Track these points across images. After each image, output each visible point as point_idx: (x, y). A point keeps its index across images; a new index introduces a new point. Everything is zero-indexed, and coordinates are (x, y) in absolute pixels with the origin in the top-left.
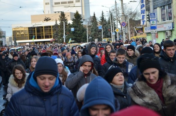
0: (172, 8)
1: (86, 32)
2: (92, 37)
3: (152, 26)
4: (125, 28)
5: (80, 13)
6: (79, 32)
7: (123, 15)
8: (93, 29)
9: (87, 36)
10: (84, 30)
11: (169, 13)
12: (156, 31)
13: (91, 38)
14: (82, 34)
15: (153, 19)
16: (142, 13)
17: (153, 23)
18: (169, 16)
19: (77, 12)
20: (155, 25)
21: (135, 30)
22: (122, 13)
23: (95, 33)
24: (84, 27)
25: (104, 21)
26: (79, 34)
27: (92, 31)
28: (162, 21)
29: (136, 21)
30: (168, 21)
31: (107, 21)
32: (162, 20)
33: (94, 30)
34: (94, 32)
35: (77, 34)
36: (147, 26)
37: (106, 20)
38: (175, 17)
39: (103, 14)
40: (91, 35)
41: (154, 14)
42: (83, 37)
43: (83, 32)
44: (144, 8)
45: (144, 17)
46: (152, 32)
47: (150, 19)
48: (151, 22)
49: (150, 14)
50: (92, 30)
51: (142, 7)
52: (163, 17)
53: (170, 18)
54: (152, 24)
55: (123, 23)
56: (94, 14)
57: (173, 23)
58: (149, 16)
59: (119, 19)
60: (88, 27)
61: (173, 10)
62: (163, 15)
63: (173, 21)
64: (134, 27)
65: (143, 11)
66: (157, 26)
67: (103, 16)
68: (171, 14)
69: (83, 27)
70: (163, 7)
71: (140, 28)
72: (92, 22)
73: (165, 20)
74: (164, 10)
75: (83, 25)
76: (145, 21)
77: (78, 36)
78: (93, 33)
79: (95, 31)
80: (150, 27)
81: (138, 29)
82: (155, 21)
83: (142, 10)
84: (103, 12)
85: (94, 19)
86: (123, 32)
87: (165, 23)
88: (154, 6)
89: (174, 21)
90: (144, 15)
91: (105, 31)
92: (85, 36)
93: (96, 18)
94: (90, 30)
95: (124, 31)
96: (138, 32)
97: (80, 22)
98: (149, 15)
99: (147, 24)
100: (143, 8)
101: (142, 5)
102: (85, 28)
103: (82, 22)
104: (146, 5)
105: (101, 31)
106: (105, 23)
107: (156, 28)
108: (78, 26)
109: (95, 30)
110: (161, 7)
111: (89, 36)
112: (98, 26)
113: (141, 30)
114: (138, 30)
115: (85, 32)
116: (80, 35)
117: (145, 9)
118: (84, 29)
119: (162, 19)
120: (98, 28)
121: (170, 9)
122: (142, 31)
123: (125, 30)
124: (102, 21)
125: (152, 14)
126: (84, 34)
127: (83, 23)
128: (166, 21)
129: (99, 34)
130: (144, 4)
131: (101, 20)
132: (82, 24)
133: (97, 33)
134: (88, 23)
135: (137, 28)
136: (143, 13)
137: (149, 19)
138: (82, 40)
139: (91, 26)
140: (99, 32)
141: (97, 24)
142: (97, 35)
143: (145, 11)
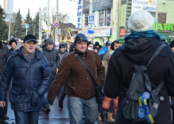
0: (111, 13)
1: (8, 29)
3: (90, 30)
4: (57, 30)
7: (57, 14)
8: (16, 27)
9: (8, 35)
11: (108, 18)
12: (93, 36)
13: (13, 37)
14: (3, 31)
15: (91, 22)
16: (78, 15)
17: (91, 27)
18: (107, 21)
20: (93, 29)
21: (69, 33)
22: (56, 13)
23: (18, 32)
24: (6, 24)
27: (15, 30)
28: (99, 26)
29: (65, 24)
30: (106, 26)
31: (32, 20)
32: (100, 25)
33: (17, 28)
34: (17, 31)
38: (114, 23)
39: (29, 12)
40: (13, 34)
41: (93, 17)
42: (4, 35)
45: (80, 20)
46: (89, 37)
47: (89, 22)
48: (89, 25)
49: (89, 17)
50: (15, 28)
51: (79, 8)
52: (100, 22)
53: (108, 24)
54: (90, 28)
55: (57, 23)
56: (19, 11)
57: (111, 30)
58: (87, 19)
60: (11, 24)
61: (112, 15)
62: (100, 20)
63: (111, 28)
65: (79, 13)
66: (95, 31)
67: (29, 14)
68: (110, 20)
70: (101, 11)
71: (74, 31)
72: (16, 18)
73: (102, 26)
74: (102, 15)
76: (80, 24)
80: (87, 31)
81: (72, 32)
82: (93, 25)
83: (78, 12)
84: (29, 9)
85: (18, 16)
87: (103, 29)
88: (93, 9)
89: (113, 28)
90: (80, 18)
91: (30, 31)
92: (6, 35)
93: (20, 15)
94: (13, 28)
96: (71, 35)
97: (2, 17)
98: (88, 17)
99: (82, 28)
100: (80, 10)
101: (79, 7)
102: (8, 25)
103: (4, 18)
104: (83, 7)
105: (25, 30)
107: (94, 33)
109: (19, 28)
111: (11, 34)
112: (22, 25)
113: (75, 33)
115: (6, 30)
117: (82, 11)
118: (6, 26)
120: (22, 26)
121: (110, 15)
124: (28, 19)
125: (91, 17)
126: (5, 31)
128: (104, 27)
129: (22, 33)
130: (82, 5)
131: (27, 18)
132: (4, 20)
133: (21, 32)
134: (10, 19)
135: (71, 30)
136: (79, 15)
137: (87, 22)
139: (14, 23)
140: (23, 31)
141: (22, 22)
142: (20, 35)
143: (82, 13)
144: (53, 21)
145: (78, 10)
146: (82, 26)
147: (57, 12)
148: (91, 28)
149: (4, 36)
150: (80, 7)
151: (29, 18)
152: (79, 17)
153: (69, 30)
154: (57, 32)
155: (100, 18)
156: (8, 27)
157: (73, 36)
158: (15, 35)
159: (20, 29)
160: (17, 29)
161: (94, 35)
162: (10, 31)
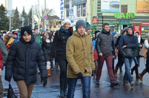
0: (86, 7)
2: (13, 27)
4: (46, 21)
5: (4, 6)
6: (3, 22)
7: (45, 9)
8: (15, 20)
9: (9, 26)
10: (7, 20)
11: (83, 11)
13: (13, 28)
14: (5, 24)
15: (71, 14)
16: (61, 10)
18: (83, 13)
19: (2, 5)
20: (73, 19)
21: (55, 23)
23: (17, 24)
25: (25, 14)
26: (3, 23)
27: (14, 22)
28: (77, 17)
30: (82, 17)
31: (27, 14)
33: (15, 21)
34: (16, 23)
35: (1, 23)
38: (88, 14)
39: (24, 9)
40: (13, 26)
41: (72, 10)
42: (6, 26)
43: (6, 22)
44: (63, 6)
45: (62, 13)
47: (69, 14)
48: (70, 16)
49: (69, 10)
50: (14, 21)
52: (78, 14)
53: (84, 15)
55: (45, 16)
56: (17, 8)
58: (68, 12)
60: (11, 18)
62: (78, 12)
63: (86, 18)
65: (62, 8)
68: (85, 12)
69: (6, 18)
70: (78, 6)
71: (59, 22)
72: (15, 14)
73: (80, 17)
74: (79, 8)
75: (6, 16)
76: (63, 16)
77: (2, 26)
79: (17, 22)
81: (57, 22)
82: (73, 16)
83: (61, 7)
84: (24, 7)
85: (16, 12)
88: (72, 4)
89: (87, 18)
90: (63, 11)
91: (25, 22)
92: (8, 26)
93: (18, 11)
94: (13, 21)
96: (57, 24)
97: (4, 13)
100: (62, 5)
101: (61, 3)
102: (8, 19)
103: (6, 14)
105: (22, 22)
106: (26, 16)
107: (73, 22)
108: (3, 17)
109: (17, 21)
111: (11, 26)
112: (19, 18)
113: (59, 23)
115: (8, 22)
116: (3, 25)
117: (64, 6)
120: (19, 19)
121: (85, 8)
122: (60, 24)
124: (23, 14)
126: (7, 24)
129: (20, 25)
130: (63, 2)
131: (22, 13)
132: (5, 15)
133: (19, 24)
134: (10, 14)
135: (56, 21)
136: (62, 9)
137: (68, 14)
138: (5, 28)
139: (13, 17)
140: (20, 23)
141: (19, 16)
142: (18, 26)
143: (64, 8)
144: (43, 15)
145: (61, 5)
146: (64, 17)
147: (45, 8)
148: (71, 18)
149: (6, 27)
150: (62, 3)
151: (24, 13)
152: (62, 10)
153: (55, 21)
154: (46, 23)
155: (78, 11)
156: (9, 20)
157: (58, 25)
158: (15, 26)
159: (18, 21)
160: (16, 22)
161: (73, 24)
162: (11, 23)
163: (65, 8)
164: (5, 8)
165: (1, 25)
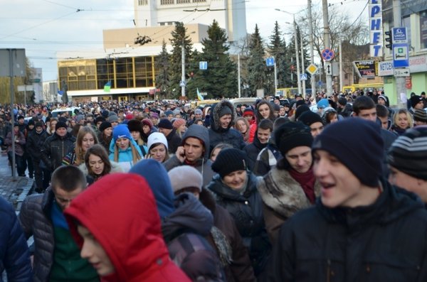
1: (236, 71)
2: (249, 83)
3: (398, 59)
4: (330, 65)
5: (222, 26)
6: (219, 73)
7: (326, 31)
8: (253, 65)
9: (237, 83)
10: (231, 67)
12: (407, 73)
13: (248, 86)
14: (226, 76)
15: (400, 42)
16: (373, 29)
17: (399, 52)
19: (215, 24)
20: (405, 56)
21: (357, 68)
22: (325, 28)
23: (258, 76)
24: (232, 60)
25: (281, 46)
26: (220, 76)
27: (250, 71)
28: (421, 48)
29: (359, 47)
31: (287, 46)
32: (423, 44)
33: (254, 67)
34: (257, 73)
35: (215, 76)
36: (386, 59)
37: (285, 45)
39: (277, 30)
40: (247, 81)
41: (403, 30)
42: (228, 84)
43: (229, 72)
44: (379, 16)
45: (378, 38)
46: (398, 75)
47: (394, 42)
48: (396, 49)
49: (392, 30)
50: (251, 67)
51: (374, 12)
52: (424, 38)
54: (398, 54)
56: (257, 30)
58: (390, 35)
59: (316, 42)
60: (241, 59)
62: (424, 33)
64: (354, 63)
65: (376, 23)
66: (410, 59)
67: (277, 33)
69: (228, 60)
70: (424, 14)
71: (368, 65)
72: (252, 47)
75: (228, 54)
76: (379, 47)
77: (216, 83)
78: (252, 75)
79: (259, 71)
80: (392, 62)
81: (363, 67)
82: (405, 49)
83: (373, 21)
84: (277, 24)
85: (255, 41)
86: (327, 74)
88: (403, 11)
90: (379, 34)
91: (281, 70)
92: (233, 83)
93: (260, 39)
94: (247, 67)
95: (329, 72)
96: (362, 73)
97: (223, 48)
98: (391, 32)
99: (384, 54)
100: (376, 15)
101: (373, 9)
102: (235, 63)
103: (227, 49)
104: (383, 8)
105: (273, 70)
106: (283, 51)
107: (407, 65)
108: (218, 58)
109: (259, 67)
110: (421, 13)
111: (243, 82)
112: (265, 59)
113: (370, 68)
114: (363, 69)
115: (233, 72)
116: (220, 80)
117: (381, 18)
118: (232, 65)
119: (421, 42)
120: (265, 62)
122: (372, 72)
123: (330, 68)
124: (276, 46)
125: (398, 30)
126: (230, 77)
127: (229, 51)
130: (380, 5)
131: (273, 42)
132: (226, 52)
133: (263, 74)
134: (240, 50)
135: (360, 63)
136: (375, 28)
137: (391, 41)
138: (226, 91)
139: (247, 58)
140: (268, 72)
141: (264, 53)
142: (264, 82)
143: (381, 23)
144: (332, 44)
145: (373, 16)
146: (383, 51)
147: (326, 26)
148: (401, 54)
149: (229, 87)
150: (376, 10)
151: (279, 43)
152: (376, 31)
153: (356, 63)
154: (330, 70)
155: (423, 30)
156: (236, 66)
157: (366, 74)
158: (253, 82)
159: (261, 68)
160: (256, 69)
161: (408, 70)
162: (241, 73)
163: (385, 24)
164: (222, 33)
165: (215, 81)
